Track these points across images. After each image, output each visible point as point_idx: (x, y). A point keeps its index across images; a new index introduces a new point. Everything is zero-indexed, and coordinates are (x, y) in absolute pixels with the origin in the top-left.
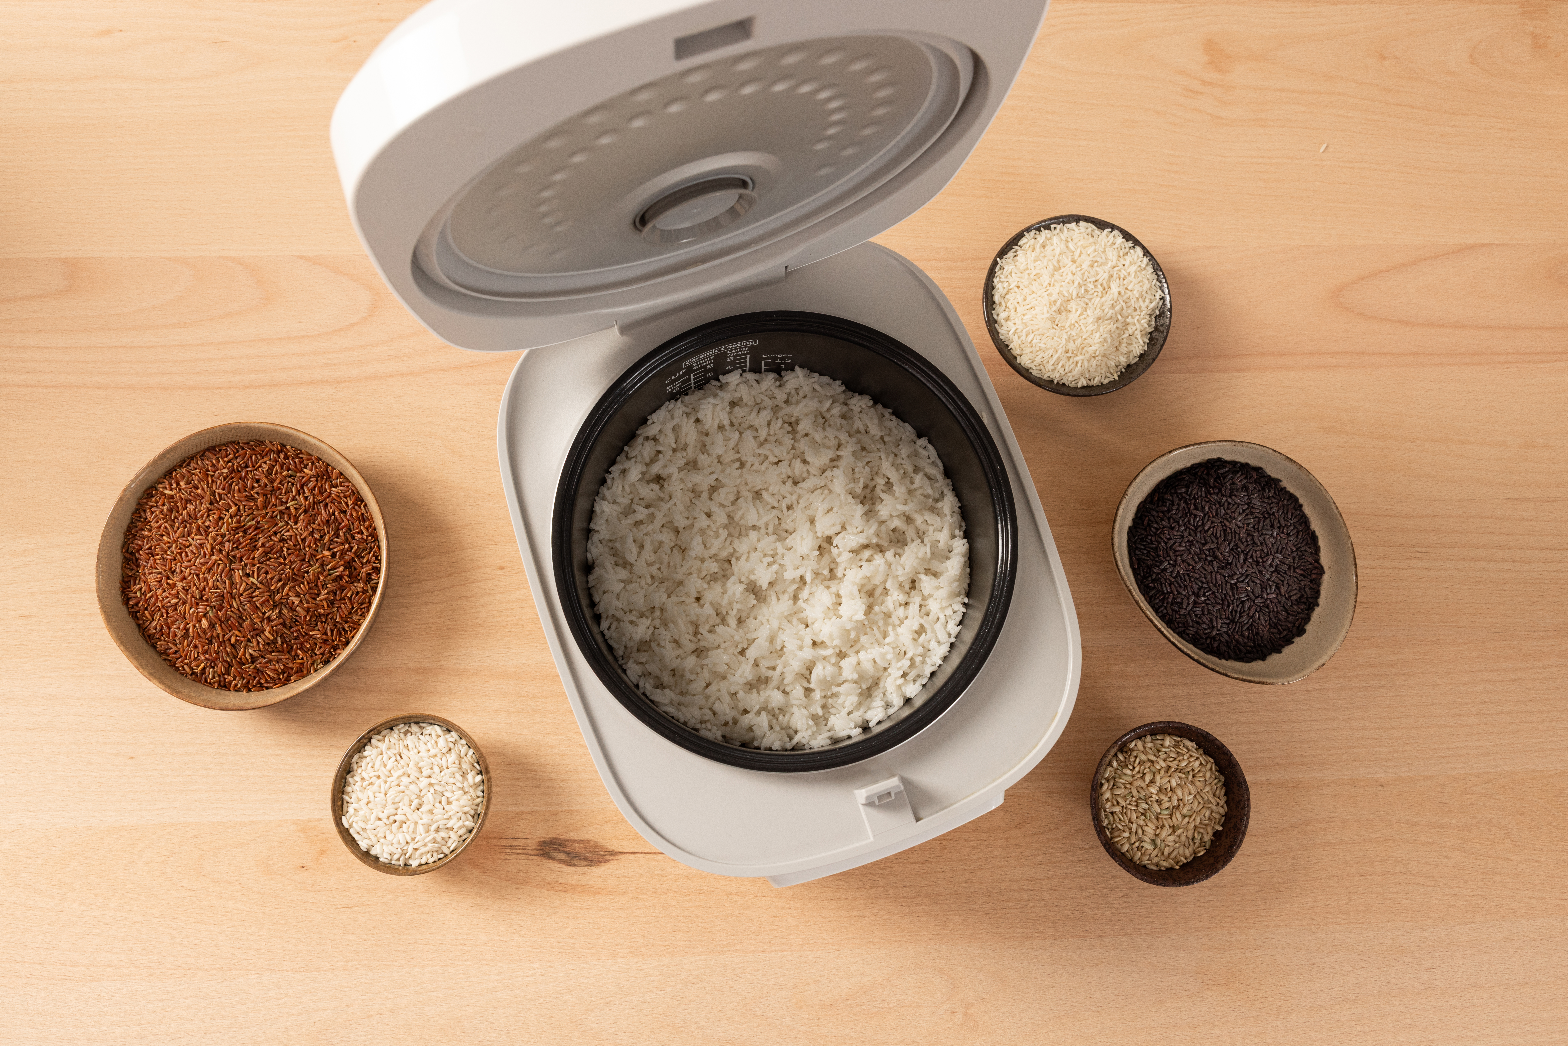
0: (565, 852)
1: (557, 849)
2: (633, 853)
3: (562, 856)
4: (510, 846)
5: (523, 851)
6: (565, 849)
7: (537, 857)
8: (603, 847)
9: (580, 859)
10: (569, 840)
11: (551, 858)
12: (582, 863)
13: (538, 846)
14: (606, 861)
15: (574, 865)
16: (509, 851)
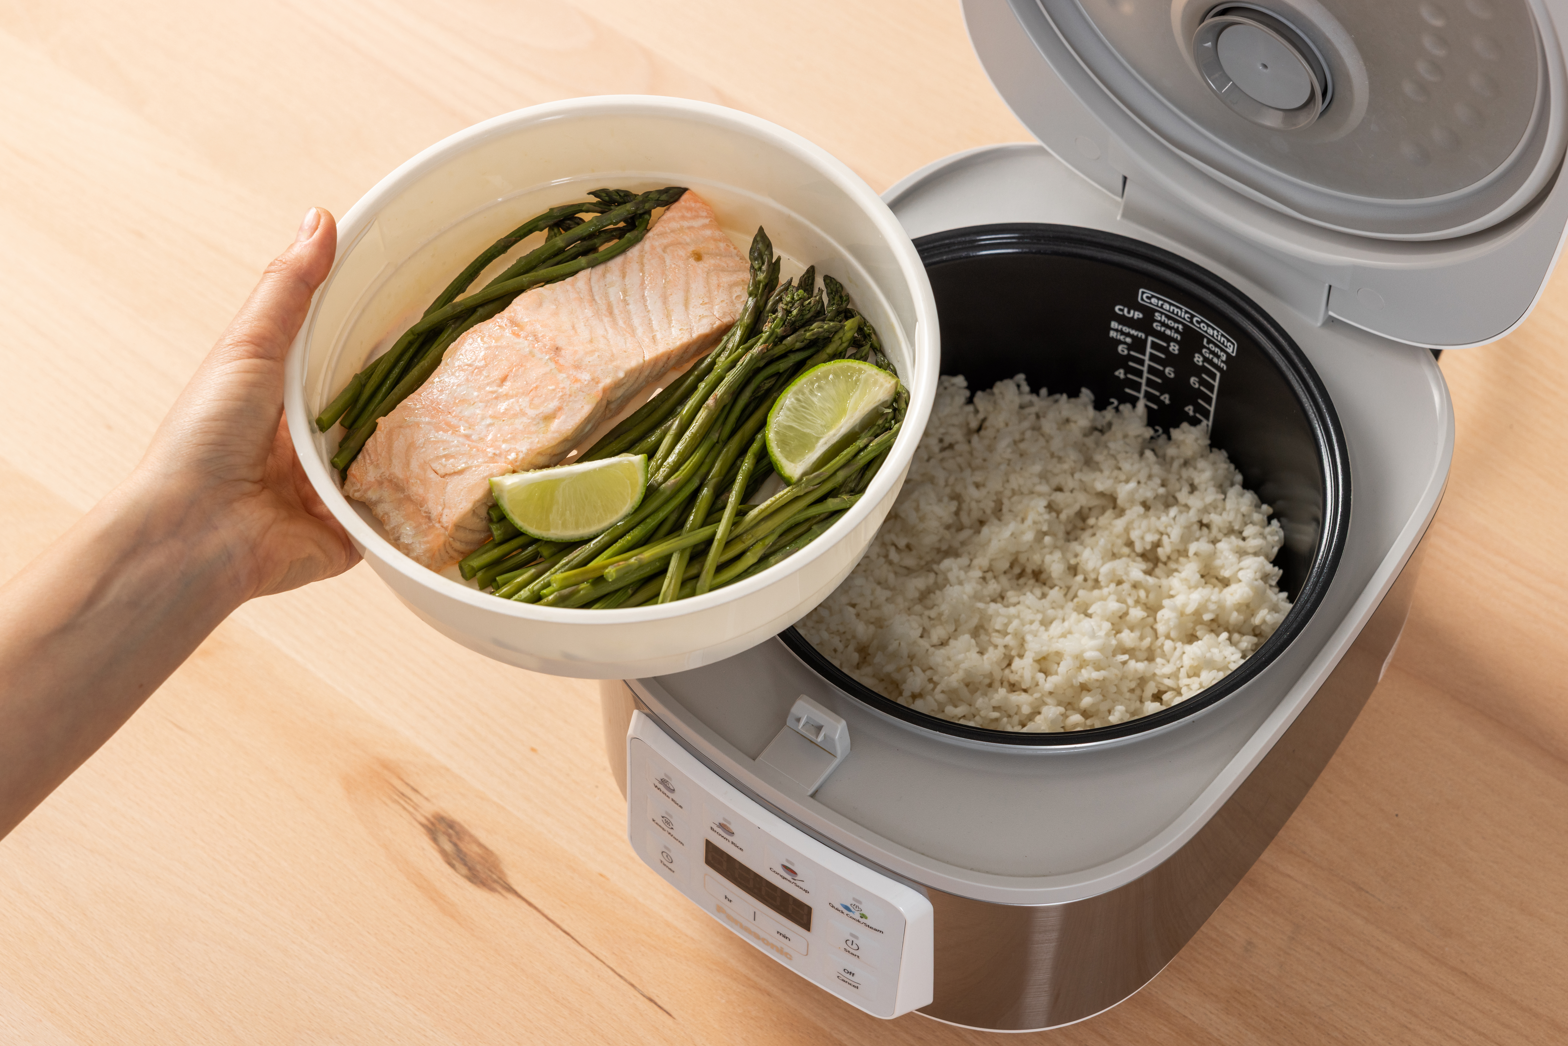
0: (455, 845)
1: (449, 836)
2: (530, 904)
3: (448, 847)
4: (403, 794)
5: (411, 809)
6: (458, 843)
7: (419, 827)
8: (502, 872)
9: (465, 864)
10: (471, 836)
11: (435, 840)
12: (464, 871)
13: (434, 817)
14: (492, 890)
15: (452, 866)
16: (396, 797)
